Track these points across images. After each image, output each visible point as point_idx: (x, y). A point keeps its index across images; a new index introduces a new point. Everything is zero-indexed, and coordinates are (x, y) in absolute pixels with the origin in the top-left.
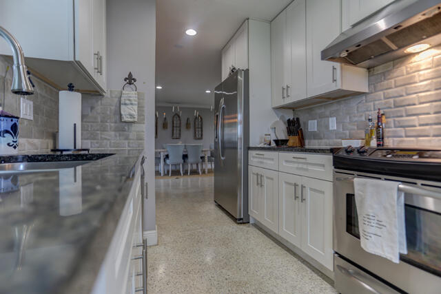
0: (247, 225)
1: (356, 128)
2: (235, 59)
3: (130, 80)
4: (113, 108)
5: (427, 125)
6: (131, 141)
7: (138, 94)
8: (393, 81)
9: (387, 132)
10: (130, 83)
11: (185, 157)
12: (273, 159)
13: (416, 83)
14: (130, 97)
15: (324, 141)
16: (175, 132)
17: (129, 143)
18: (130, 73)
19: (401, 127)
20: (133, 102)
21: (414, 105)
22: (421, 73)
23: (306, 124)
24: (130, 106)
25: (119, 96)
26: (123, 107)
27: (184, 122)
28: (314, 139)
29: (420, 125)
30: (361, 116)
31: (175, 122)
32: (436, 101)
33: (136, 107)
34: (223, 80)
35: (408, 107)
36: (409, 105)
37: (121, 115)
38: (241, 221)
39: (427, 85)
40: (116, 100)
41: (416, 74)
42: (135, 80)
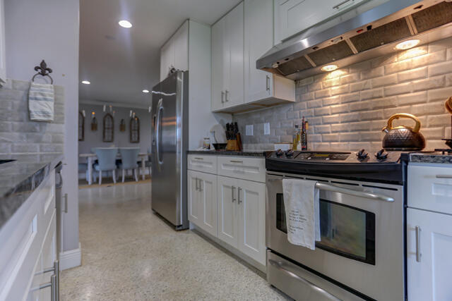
0: (187, 231)
1: (286, 133)
2: (174, 59)
3: (43, 69)
4: (17, 102)
5: (336, 132)
6: (45, 144)
7: (55, 88)
8: (313, 93)
9: (310, 137)
10: (43, 74)
11: (119, 162)
12: (211, 163)
13: (329, 96)
14: (42, 90)
15: (259, 145)
16: (106, 134)
17: (41, 147)
18: (43, 61)
19: (319, 133)
20: (48, 97)
21: (328, 115)
22: (333, 88)
23: (244, 129)
24: (43, 102)
25: (26, 88)
26: (32, 103)
27: (117, 124)
28: (251, 143)
29: (333, 132)
30: (290, 123)
31: (106, 123)
32: (341, 113)
33: (52, 104)
34: (161, 80)
35: (324, 117)
36: (325, 115)
37: (29, 112)
38: (180, 228)
39: (337, 99)
40: (22, 93)
41: (329, 89)
42: (50, 71)
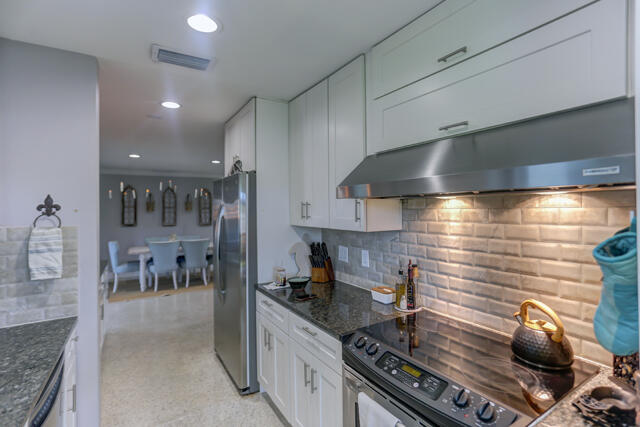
0: (255, 396)
1: (389, 271)
3: (49, 207)
4: (14, 258)
5: (456, 289)
6: (51, 308)
7: (65, 231)
8: (425, 223)
9: (422, 286)
10: (49, 213)
11: (181, 260)
13: (446, 234)
14: (46, 239)
15: (357, 278)
18: (49, 197)
19: (434, 285)
20: (54, 247)
21: (445, 261)
22: (452, 224)
23: (336, 250)
24: (47, 254)
25: (25, 236)
26: (32, 257)
27: (181, 201)
28: (346, 272)
29: (452, 288)
30: (394, 258)
31: (167, 200)
32: (463, 263)
33: (59, 256)
34: (226, 176)
35: (440, 263)
36: (441, 260)
37: (29, 271)
38: (247, 392)
39: (456, 241)
40: (20, 244)
41: (446, 223)
42: (58, 208)
